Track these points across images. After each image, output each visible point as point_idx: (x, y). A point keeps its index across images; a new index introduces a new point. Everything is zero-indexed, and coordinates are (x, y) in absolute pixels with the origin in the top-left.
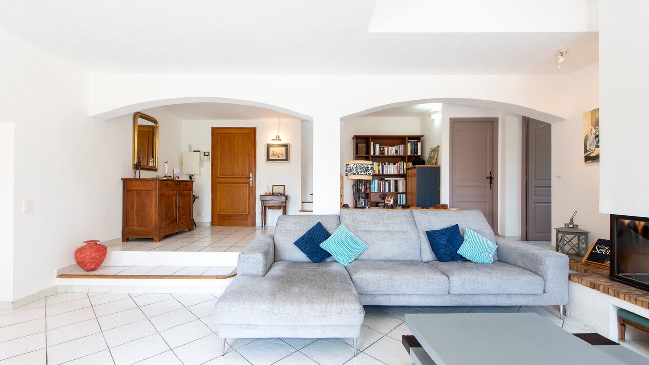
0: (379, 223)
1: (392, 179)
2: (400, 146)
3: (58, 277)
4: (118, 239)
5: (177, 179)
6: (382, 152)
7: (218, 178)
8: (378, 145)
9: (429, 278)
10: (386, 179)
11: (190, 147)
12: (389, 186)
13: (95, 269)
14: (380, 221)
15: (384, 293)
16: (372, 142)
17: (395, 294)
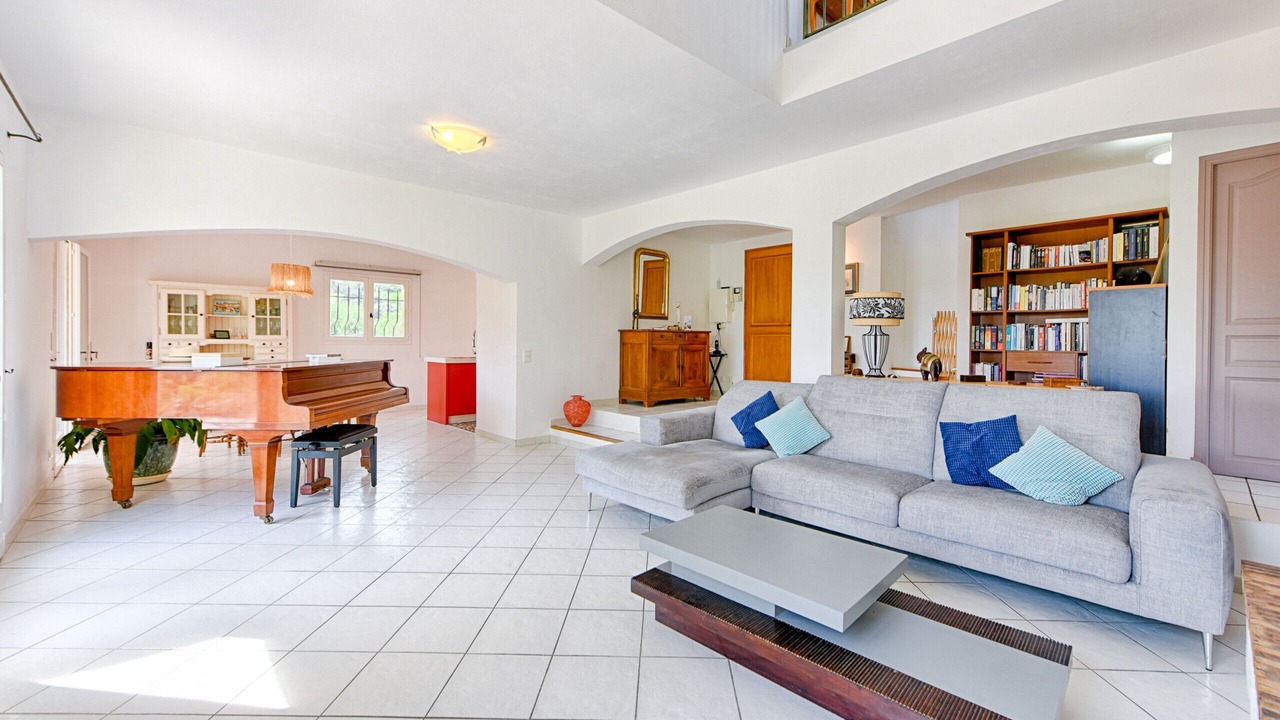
0: (865, 401)
1: (1066, 323)
2: (1101, 242)
3: (552, 427)
4: (613, 400)
5: (687, 329)
6: (1037, 260)
7: (752, 326)
8: (1028, 248)
9: (860, 492)
10: (1048, 321)
11: (719, 282)
12: (1059, 336)
13: (580, 426)
14: (869, 399)
15: (790, 499)
16: (1010, 241)
17: (809, 506)
